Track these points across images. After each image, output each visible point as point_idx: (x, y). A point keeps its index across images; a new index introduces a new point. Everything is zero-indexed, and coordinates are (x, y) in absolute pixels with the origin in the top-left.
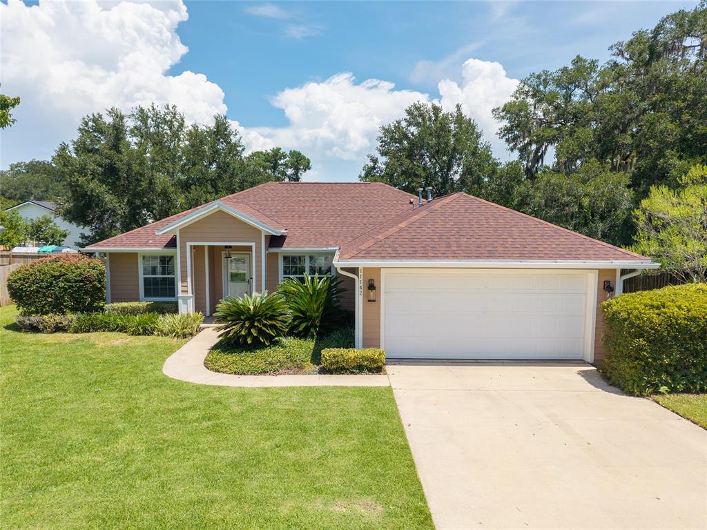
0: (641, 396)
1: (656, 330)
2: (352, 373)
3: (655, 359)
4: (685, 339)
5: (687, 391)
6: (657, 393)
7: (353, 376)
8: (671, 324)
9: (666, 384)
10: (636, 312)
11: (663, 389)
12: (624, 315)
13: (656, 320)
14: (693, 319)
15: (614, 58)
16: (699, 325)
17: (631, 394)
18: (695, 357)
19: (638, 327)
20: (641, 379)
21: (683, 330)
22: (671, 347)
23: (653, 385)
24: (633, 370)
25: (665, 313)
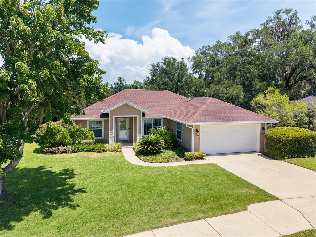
0: (280, 160)
1: (284, 141)
2: (196, 160)
3: (284, 150)
4: (291, 143)
5: (291, 158)
6: (284, 159)
7: (196, 161)
8: (288, 139)
9: (286, 156)
10: (278, 136)
11: (286, 158)
12: (275, 137)
13: (284, 138)
14: (293, 138)
15: (229, 41)
16: (294, 139)
17: (277, 160)
18: (293, 148)
19: (279, 140)
20: (280, 155)
21: (291, 141)
22: (288, 146)
23: (283, 157)
24: (278, 153)
25: (286, 136)
